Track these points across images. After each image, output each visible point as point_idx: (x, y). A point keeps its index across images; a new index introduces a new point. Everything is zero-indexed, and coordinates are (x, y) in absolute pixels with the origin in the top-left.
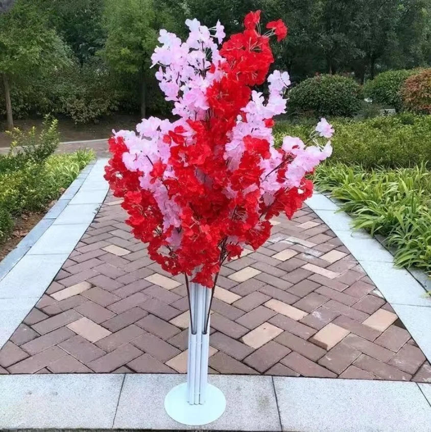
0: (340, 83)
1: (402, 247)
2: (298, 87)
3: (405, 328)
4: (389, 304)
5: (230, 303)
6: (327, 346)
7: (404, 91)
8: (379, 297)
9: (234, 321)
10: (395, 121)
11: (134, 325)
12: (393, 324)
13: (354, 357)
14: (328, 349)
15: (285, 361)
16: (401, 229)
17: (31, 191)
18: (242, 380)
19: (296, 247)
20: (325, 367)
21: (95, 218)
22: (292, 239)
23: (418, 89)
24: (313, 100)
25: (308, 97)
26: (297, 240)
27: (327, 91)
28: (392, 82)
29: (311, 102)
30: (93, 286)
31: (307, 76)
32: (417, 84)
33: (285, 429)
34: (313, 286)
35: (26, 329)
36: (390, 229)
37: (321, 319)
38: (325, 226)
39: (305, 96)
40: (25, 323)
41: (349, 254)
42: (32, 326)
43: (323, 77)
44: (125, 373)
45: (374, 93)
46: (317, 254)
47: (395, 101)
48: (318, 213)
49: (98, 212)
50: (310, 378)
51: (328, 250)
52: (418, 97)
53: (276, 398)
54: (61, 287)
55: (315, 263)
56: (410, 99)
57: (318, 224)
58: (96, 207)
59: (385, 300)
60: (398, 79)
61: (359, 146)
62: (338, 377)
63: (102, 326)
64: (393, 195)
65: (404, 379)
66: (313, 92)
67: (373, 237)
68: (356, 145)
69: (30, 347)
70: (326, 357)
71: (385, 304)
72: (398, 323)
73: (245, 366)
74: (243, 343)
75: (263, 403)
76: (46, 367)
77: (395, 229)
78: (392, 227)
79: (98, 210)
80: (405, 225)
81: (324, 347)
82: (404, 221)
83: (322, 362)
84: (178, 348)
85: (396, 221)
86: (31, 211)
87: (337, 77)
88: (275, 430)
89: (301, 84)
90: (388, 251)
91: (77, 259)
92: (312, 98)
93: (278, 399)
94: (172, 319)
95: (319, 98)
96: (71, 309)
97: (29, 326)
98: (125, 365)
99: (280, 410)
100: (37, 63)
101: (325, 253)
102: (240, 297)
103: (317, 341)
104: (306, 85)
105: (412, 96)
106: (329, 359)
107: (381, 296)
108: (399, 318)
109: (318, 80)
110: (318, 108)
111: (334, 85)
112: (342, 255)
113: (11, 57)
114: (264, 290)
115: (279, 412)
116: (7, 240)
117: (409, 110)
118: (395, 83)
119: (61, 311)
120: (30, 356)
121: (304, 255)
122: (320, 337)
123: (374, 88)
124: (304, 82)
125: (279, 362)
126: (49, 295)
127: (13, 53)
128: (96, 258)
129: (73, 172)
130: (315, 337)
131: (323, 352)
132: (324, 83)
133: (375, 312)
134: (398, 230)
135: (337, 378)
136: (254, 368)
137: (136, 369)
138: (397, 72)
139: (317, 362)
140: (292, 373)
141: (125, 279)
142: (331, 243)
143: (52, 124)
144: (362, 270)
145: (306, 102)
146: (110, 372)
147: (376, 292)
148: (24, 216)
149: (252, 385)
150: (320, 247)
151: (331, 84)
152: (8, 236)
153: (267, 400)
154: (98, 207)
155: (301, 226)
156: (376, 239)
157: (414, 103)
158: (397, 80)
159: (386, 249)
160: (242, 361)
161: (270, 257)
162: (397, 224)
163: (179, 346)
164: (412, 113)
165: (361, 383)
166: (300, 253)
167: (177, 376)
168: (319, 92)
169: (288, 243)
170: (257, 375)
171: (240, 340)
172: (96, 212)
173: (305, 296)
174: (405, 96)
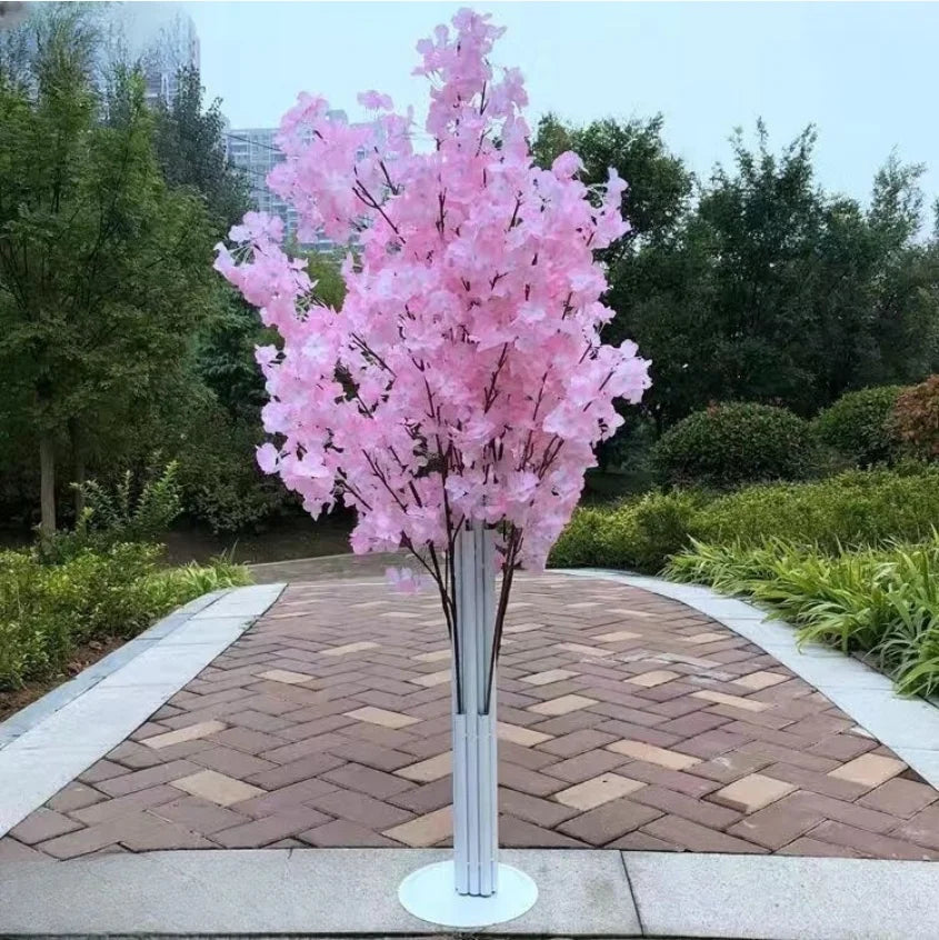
0: (761, 418)
1: (909, 659)
2: (674, 432)
3: (927, 783)
4: (887, 747)
5: (529, 744)
6: (745, 806)
7: (896, 417)
8: (863, 737)
9: (537, 771)
10: (884, 477)
11: (315, 780)
12: (897, 776)
13: (808, 823)
14: (749, 811)
15: (651, 827)
16: (906, 627)
17: (114, 589)
18: (554, 857)
19: (677, 667)
20: (742, 838)
21: (244, 634)
22: (666, 658)
23: (924, 412)
24: (707, 453)
25: (696, 447)
26: (677, 658)
27: (737, 433)
28: (870, 408)
29: (703, 457)
30: (230, 726)
31: (692, 408)
32: (921, 402)
33: (650, 932)
34: (715, 721)
35: (81, 789)
36: (882, 630)
37: (731, 768)
38: (742, 639)
39: (692, 445)
40: (81, 782)
41: (793, 678)
42: (95, 785)
43: (726, 410)
44: (292, 848)
45: (835, 432)
46: (724, 676)
47: (882, 445)
48: (726, 623)
49: (251, 627)
50: (707, 855)
51: (747, 671)
52: (928, 427)
53: (630, 884)
54: (161, 729)
55: (720, 689)
56: (911, 433)
57: (724, 637)
58: (246, 621)
59: (879, 742)
60: (884, 403)
61: (809, 510)
62: (772, 852)
63: (246, 782)
64: (889, 581)
65: (926, 857)
66: (707, 436)
67: (849, 655)
68: (801, 509)
69: (87, 816)
70: (745, 822)
71: (876, 746)
72: (909, 774)
73: (559, 836)
74: (556, 802)
75: (601, 891)
76: (119, 843)
77: (892, 631)
78: (886, 626)
79: (252, 625)
80: (912, 619)
81: (740, 809)
82: (910, 612)
83: (734, 829)
84: (411, 811)
85: (894, 615)
86: (111, 635)
87: (754, 407)
88: (627, 931)
89: (679, 425)
90: (882, 673)
91: (203, 690)
92: (704, 448)
93: (633, 884)
94: (398, 769)
95: (720, 448)
96: (183, 758)
97: (90, 785)
98: (293, 838)
99: (639, 901)
100: (144, 394)
101: (742, 676)
102: (552, 737)
103: (723, 799)
104: (690, 424)
105: (915, 427)
106: (751, 826)
107: (869, 735)
108: (909, 768)
109: (716, 415)
110: (719, 468)
111: (749, 421)
112: (778, 678)
113: (95, 385)
114: (604, 727)
115: (636, 906)
116: (54, 677)
117: (912, 455)
118: (878, 410)
119: (158, 762)
120: (87, 827)
121: (694, 679)
122: (731, 793)
123: (836, 424)
124: (686, 420)
125: (637, 830)
126: (135, 741)
127: (99, 376)
128: (242, 687)
129: (204, 579)
130: (721, 793)
131: (738, 815)
132: (729, 419)
133: (855, 758)
134: (899, 631)
135: (770, 854)
136: (579, 839)
137: (314, 842)
138: (879, 389)
139: (724, 832)
140: (666, 845)
141: (300, 716)
142: (756, 663)
143: (166, 470)
144: (824, 699)
145: (693, 458)
146: (260, 847)
147: (858, 730)
148: (94, 644)
149: (574, 866)
150: (728, 668)
151: (744, 419)
152: (59, 671)
153: (608, 886)
154: (253, 620)
155: (688, 639)
156: (854, 657)
157: (920, 441)
158: (882, 405)
159: (877, 671)
160: (553, 828)
161: (621, 681)
162: (895, 621)
163: (412, 807)
164: (920, 460)
165: (825, 861)
166: (687, 675)
167: (407, 851)
168: (718, 436)
169: (661, 662)
170: (587, 848)
171: (551, 798)
172: (247, 627)
173: (698, 735)
174: (901, 427)
